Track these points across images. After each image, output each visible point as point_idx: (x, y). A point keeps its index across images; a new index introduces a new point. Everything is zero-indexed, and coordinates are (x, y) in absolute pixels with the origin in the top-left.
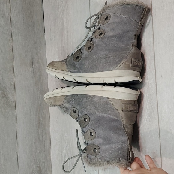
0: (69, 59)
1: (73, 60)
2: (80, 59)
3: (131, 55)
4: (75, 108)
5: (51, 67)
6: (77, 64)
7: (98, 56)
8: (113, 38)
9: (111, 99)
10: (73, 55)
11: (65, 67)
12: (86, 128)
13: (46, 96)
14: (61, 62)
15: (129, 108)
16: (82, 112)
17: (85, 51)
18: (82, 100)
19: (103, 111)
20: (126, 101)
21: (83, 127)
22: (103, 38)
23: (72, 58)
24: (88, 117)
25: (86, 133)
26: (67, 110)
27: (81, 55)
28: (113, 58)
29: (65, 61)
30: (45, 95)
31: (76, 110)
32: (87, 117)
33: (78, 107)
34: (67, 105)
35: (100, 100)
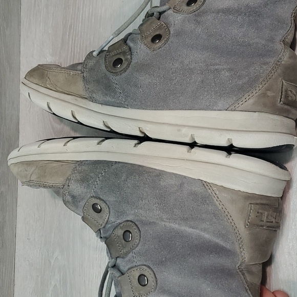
0: (91, 63)
1: (103, 67)
2: (124, 66)
3: (279, 71)
4: (100, 199)
5: (36, 81)
6: (115, 79)
7: (182, 62)
8: (231, 17)
9: (215, 189)
10: (103, 55)
11: (80, 87)
12: (127, 259)
13: (14, 156)
14: (67, 68)
15: (265, 219)
16: (121, 213)
17: (143, 46)
18: (125, 180)
19: (185, 220)
20: (261, 199)
21: (117, 255)
22: (199, 14)
23: (102, 61)
24: (136, 230)
25: (126, 275)
26: (73, 203)
27: (129, 57)
28: (227, 74)
29: (80, 67)
30: (14, 153)
31: (103, 205)
32: (134, 230)
33: (111, 199)
34: (76, 188)
35: (181, 185)
